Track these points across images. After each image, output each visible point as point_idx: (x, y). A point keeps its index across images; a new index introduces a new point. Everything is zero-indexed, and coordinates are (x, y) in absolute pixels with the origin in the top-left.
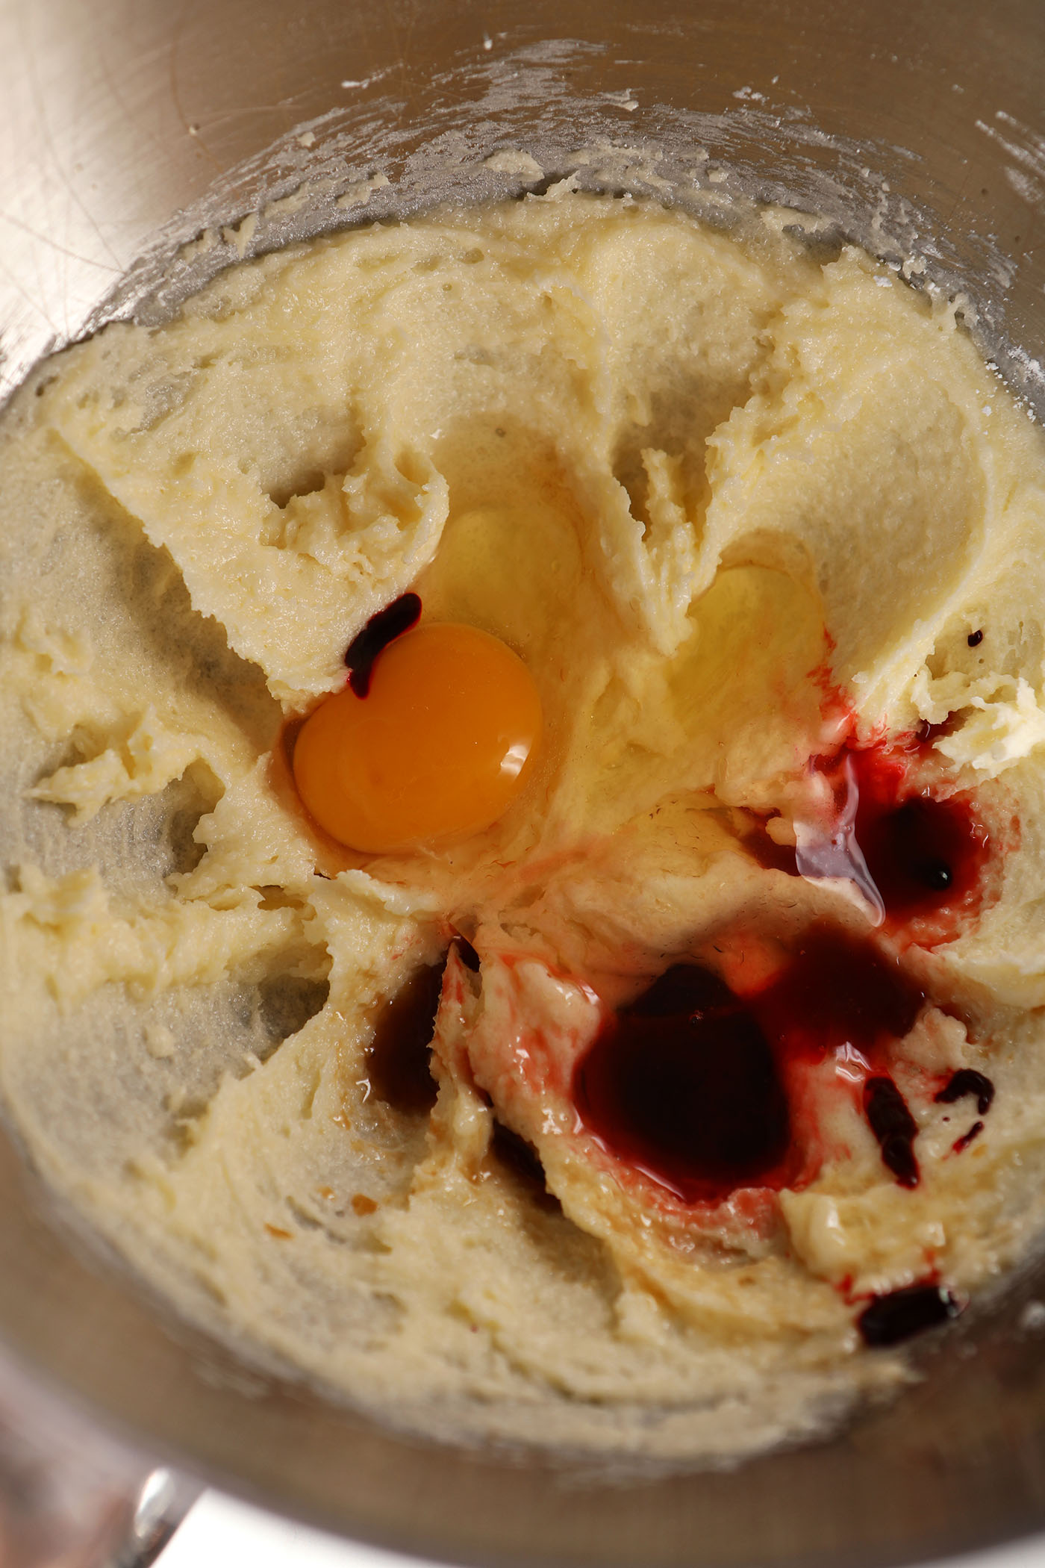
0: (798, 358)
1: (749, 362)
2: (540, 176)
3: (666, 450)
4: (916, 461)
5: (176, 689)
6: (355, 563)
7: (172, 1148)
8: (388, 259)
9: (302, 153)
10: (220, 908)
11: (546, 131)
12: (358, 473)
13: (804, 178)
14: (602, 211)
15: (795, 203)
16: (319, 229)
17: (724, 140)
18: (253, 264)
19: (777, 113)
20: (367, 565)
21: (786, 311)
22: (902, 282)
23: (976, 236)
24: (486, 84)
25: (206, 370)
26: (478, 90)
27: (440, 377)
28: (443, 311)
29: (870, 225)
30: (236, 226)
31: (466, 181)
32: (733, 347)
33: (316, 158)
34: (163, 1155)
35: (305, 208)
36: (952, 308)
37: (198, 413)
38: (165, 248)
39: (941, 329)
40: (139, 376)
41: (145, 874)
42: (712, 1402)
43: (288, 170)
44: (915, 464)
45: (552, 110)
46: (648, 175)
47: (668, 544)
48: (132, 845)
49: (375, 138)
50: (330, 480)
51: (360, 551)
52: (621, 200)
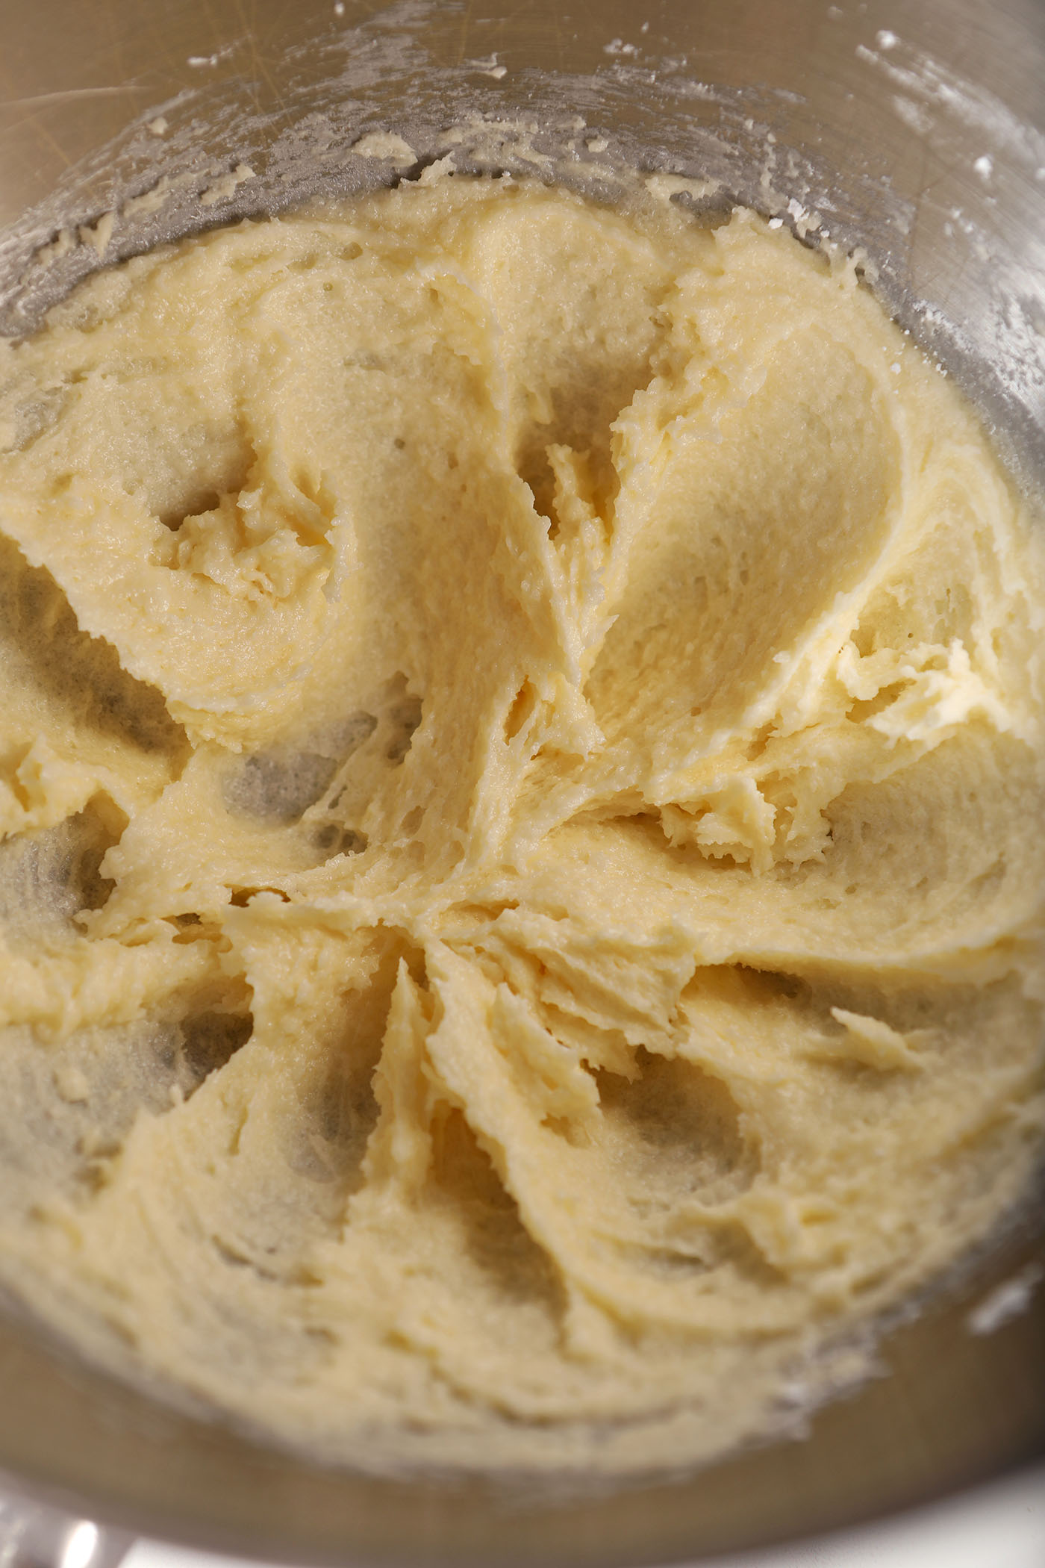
0: (697, 332)
1: (648, 345)
2: (413, 160)
3: (571, 445)
4: (828, 433)
5: (77, 723)
6: (254, 582)
7: (84, 1190)
8: (261, 258)
9: (156, 143)
10: (132, 944)
11: (413, 109)
12: (253, 489)
13: (687, 138)
14: (481, 192)
15: (680, 168)
16: (186, 230)
17: (600, 103)
18: (117, 269)
19: (651, 67)
20: (266, 583)
21: (680, 283)
22: (798, 242)
23: (870, 181)
24: (344, 56)
25: (78, 384)
26: (337, 65)
27: (330, 386)
28: (326, 313)
29: (759, 183)
30: (93, 224)
31: (336, 170)
32: (630, 330)
33: (171, 148)
34: (75, 1198)
35: (167, 207)
36: (852, 264)
37: (74, 430)
38: (18, 251)
39: (841, 287)
40: (6, 392)
41: (52, 916)
42: (665, 1413)
43: (143, 163)
44: (826, 436)
45: (416, 83)
46: (525, 150)
47: (577, 540)
48: (37, 887)
49: (233, 123)
50: (225, 499)
51: (258, 569)
52: (499, 180)
